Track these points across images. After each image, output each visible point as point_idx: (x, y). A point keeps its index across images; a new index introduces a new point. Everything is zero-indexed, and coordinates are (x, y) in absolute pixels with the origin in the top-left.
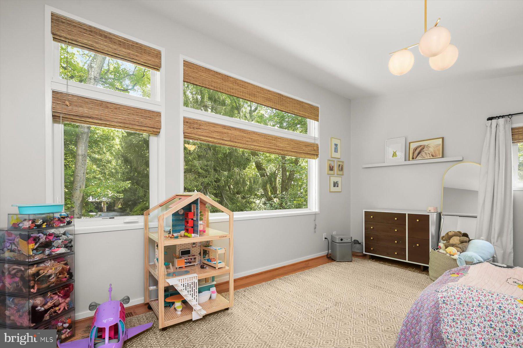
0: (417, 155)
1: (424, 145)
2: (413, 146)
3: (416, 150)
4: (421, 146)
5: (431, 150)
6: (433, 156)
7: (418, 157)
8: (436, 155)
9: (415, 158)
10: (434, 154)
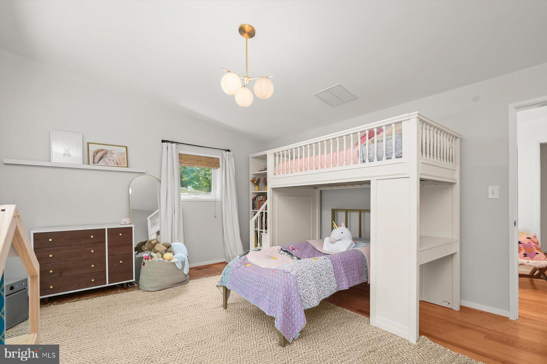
0: (98, 159)
1: (106, 150)
2: (93, 148)
3: (97, 153)
4: (103, 150)
5: (115, 157)
6: (117, 164)
7: (100, 162)
8: (121, 163)
9: (96, 162)
10: (118, 162)
